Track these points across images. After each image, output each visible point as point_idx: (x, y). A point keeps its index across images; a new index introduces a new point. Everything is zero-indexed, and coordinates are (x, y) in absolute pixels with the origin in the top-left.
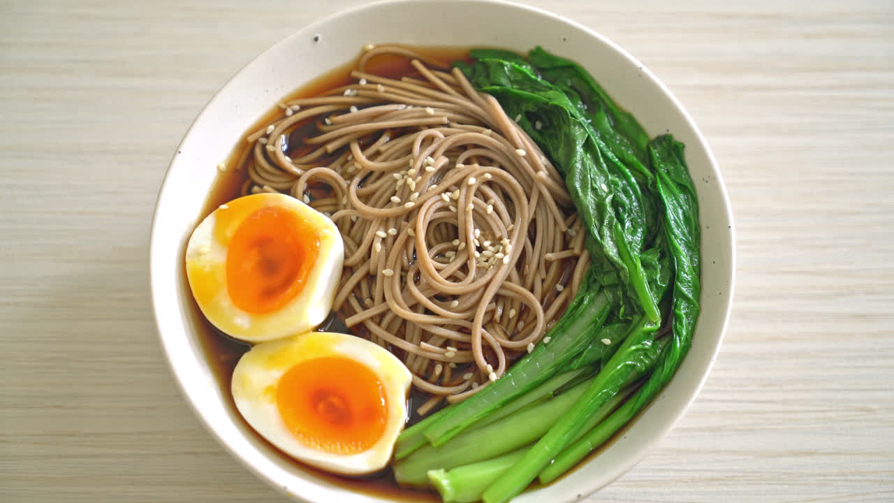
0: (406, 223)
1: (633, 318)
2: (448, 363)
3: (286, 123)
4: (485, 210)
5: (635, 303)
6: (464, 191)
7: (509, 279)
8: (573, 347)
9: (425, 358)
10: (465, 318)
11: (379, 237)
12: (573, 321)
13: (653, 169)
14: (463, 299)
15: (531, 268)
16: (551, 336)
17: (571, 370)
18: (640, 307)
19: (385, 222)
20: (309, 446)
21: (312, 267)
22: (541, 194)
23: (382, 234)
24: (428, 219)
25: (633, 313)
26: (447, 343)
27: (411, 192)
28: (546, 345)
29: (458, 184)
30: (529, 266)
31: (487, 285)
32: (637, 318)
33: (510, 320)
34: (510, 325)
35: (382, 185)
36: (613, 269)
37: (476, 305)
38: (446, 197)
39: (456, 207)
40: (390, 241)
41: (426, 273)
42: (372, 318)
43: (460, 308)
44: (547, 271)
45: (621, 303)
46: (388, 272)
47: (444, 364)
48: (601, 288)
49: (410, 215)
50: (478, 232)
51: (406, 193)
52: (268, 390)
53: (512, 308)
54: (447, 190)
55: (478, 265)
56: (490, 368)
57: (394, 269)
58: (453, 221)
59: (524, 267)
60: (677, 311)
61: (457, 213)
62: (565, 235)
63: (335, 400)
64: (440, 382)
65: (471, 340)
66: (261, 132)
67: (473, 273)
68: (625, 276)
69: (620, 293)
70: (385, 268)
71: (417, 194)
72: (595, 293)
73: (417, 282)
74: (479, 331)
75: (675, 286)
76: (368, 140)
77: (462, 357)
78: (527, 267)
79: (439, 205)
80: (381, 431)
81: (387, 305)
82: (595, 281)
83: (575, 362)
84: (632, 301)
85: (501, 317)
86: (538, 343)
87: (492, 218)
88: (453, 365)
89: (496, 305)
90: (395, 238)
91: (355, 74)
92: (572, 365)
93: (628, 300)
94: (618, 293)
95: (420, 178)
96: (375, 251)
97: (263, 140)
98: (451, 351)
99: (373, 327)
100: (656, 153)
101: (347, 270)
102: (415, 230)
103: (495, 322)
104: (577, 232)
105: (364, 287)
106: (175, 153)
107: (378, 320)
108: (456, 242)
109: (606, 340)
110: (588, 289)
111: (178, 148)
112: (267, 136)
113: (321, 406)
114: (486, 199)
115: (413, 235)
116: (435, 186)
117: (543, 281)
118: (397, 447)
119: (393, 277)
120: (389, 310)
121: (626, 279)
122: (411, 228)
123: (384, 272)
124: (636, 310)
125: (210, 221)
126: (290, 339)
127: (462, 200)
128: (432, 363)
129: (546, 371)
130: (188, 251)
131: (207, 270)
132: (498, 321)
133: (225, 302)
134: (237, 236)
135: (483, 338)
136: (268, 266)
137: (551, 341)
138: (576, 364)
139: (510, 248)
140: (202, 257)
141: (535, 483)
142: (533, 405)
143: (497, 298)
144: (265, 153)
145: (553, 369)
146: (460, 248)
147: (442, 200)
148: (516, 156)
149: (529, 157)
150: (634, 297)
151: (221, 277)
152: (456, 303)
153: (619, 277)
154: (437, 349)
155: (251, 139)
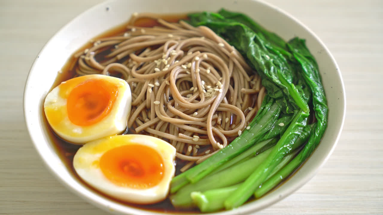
0: (164, 79)
1: (294, 112)
2: (195, 145)
3: (94, 48)
4: (206, 73)
5: (294, 104)
6: (194, 63)
7: (223, 102)
8: (264, 129)
9: (182, 143)
10: (202, 121)
11: (150, 86)
12: (261, 118)
13: (291, 52)
14: (200, 111)
15: (234, 98)
16: (251, 126)
17: (264, 140)
18: (296, 106)
19: (153, 80)
20: (121, 186)
21: (115, 101)
22: (234, 64)
23: (152, 86)
24: (176, 78)
25: (293, 109)
26: (193, 134)
27: (165, 65)
28: (248, 130)
29: (190, 61)
30: (233, 98)
31: (212, 104)
32: (296, 111)
33: (226, 123)
34: (227, 126)
35: (149, 67)
36: (279, 89)
37: (207, 114)
38: (185, 67)
39: (190, 72)
40: (156, 88)
41: (177, 100)
42: (150, 127)
43: (199, 116)
44: (243, 100)
45: (286, 105)
46: (157, 102)
47: (193, 145)
48: (275, 100)
49: (166, 75)
50: (203, 82)
51: (163, 66)
52: (95, 163)
53: (226, 117)
54: (184, 64)
55: (205, 96)
56: (218, 144)
57: (160, 101)
58: (189, 79)
59: (230, 98)
60: (317, 109)
61: (191, 74)
62: (249, 83)
63: (134, 165)
64: (191, 154)
65: (207, 133)
66: (81, 53)
67: (203, 99)
68: (286, 91)
69: (285, 101)
70: (155, 101)
71: (169, 66)
72: (271, 104)
73: (173, 105)
74: (210, 128)
75: (313, 98)
76: (139, 52)
77: (203, 142)
78: (232, 98)
79: (181, 70)
80: (161, 178)
81: (159, 118)
82: (270, 98)
83: (266, 136)
84: (292, 104)
85: (222, 121)
86: (244, 130)
87: (210, 76)
88: (197, 146)
89: (218, 116)
90: (159, 87)
91: (129, 27)
92: (265, 137)
93: (290, 104)
94: (284, 101)
95: (169, 58)
96: (149, 92)
97: (83, 57)
98: (196, 138)
99: (151, 130)
100: (291, 46)
101: (134, 107)
102: (170, 82)
103: (218, 124)
104: (256, 82)
105: (144, 114)
106: (36, 57)
107: (153, 127)
108: (192, 89)
109: (281, 124)
110: (267, 103)
111: (37, 55)
112: (85, 54)
113: (126, 168)
114: (206, 68)
115: (168, 84)
116: (177, 61)
117: (241, 105)
118: (171, 185)
119: (160, 104)
120: (160, 120)
121: (287, 92)
122: (167, 80)
123: (155, 102)
124: (295, 107)
125: (56, 90)
126: (104, 138)
127: (193, 68)
128: (186, 145)
129: (251, 142)
130: (45, 103)
131: (56, 109)
132: (220, 123)
133: (67, 123)
134: (72, 94)
135: (213, 132)
136: (90, 105)
137: (250, 128)
138: (267, 137)
139: (222, 86)
140: (53, 104)
141: (252, 198)
142: (245, 159)
143: (217, 112)
144: (84, 61)
145: (254, 140)
146: (195, 91)
147: (182, 68)
148: (219, 48)
149: (226, 47)
150: (293, 102)
151: (65, 112)
152: (196, 113)
153: (283, 93)
154: (188, 137)
155: (76, 56)
